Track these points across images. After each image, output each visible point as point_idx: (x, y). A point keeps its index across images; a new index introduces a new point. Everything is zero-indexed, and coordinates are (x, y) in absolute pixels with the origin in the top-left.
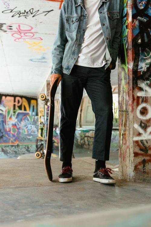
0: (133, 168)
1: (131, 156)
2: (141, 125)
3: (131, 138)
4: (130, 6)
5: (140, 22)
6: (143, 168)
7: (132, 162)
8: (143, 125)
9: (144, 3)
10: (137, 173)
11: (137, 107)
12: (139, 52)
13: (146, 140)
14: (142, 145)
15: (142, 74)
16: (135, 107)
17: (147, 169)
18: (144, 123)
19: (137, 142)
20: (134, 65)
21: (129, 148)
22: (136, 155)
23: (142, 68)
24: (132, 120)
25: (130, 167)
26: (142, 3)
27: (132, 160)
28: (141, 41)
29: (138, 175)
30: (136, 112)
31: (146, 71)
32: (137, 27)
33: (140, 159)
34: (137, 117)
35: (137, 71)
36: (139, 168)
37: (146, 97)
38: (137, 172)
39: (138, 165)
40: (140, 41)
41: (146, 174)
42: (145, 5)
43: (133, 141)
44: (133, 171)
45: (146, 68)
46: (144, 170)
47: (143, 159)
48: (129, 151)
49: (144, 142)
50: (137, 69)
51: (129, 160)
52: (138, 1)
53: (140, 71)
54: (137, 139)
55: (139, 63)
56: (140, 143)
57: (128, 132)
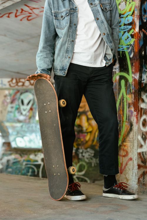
0: (137, 181)
1: (134, 168)
2: (142, 137)
3: (135, 149)
4: (137, 16)
5: (144, 34)
6: (143, 180)
7: (136, 174)
8: (144, 137)
9: (146, 17)
10: (139, 186)
11: (140, 119)
12: (143, 64)
13: (145, 152)
14: (143, 157)
15: (144, 85)
16: (139, 118)
17: (145, 181)
18: (144, 135)
19: (139, 154)
20: (139, 76)
21: (133, 160)
22: (139, 167)
23: (144, 80)
24: (137, 132)
25: (134, 180)
26: (145, 17)
27: (136, 172)
28: (144, 53)
29: (140, 187)
30: (140, 123)
31: (146, 83)
32: (142, 38)
33: (142, 170)
34: (140, 129)
35: (141, 83)
36: (141, 181)
37: (146, 109)
39: (140, 177)
40: (143, 53)
41: (145, 186)
43: (137, 153)
44: (136, 184)
45: (146, 80)
46: (143, 182)
47: (143, 171)
48: (133, 163)
49: (144, 154)
50: (141, 81)
51: (132, 172)
52: (143, 13)
53: (143, 83)
54: (140, 150)
55: (143, 75)
56: (142, 155)
57: (132, 144)
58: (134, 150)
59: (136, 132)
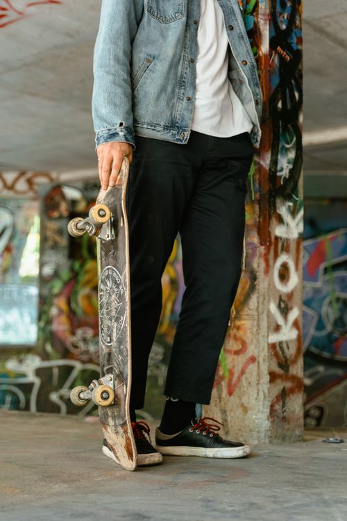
0: (268, 411)
1: (262, 381)
2: (279, 306)
3: (263, 336)
4: (264, 15)
5: (282, 59)
6: (283, 407)
7: (265, 396)
8: (283, 305)
9: (285, 17)
10: (273, 422)
11: (274, 263)
12: (279, 131)
13: (287, 342)
14: (280, 353)
15: (282, 183)
16: (271, 262)
17: (287, 410)
18: (284, 302)
19: (273, 346)
20: (271, 161)
21: (259, 362)
22: (273, 377)
23: (282, 170)
24: (266, 294)
25: (261, 408)
26: (284, 17)
27: (266, 391)
28: (283, 104)
29: (275, 426)
30: (273, 273)
31: (287, 177)
32: (277, 70)
33: (280, 385)
34: (275, 287)
35: (276, 176)
36: (276, 411)
37: (287, 239)
38: (274, 420)
39: (276, 402)
40: (280, 105)
41: (287, 422)
42: (287, 21)
43: (268, 344)
44: (266, 418)
45: (288, 171)
46: (283, 412)
47: (282, 387)
48: (259, 368)
49: (285, 346)
50: (276, 171)
51: (256, 391)
52: (278, 9)
53: (281, 176)
54: (274, 338)
55: (279, 157)
56: (278, 349)
57: (255, 323)
58: (261, 338)
59: (264, 296)
